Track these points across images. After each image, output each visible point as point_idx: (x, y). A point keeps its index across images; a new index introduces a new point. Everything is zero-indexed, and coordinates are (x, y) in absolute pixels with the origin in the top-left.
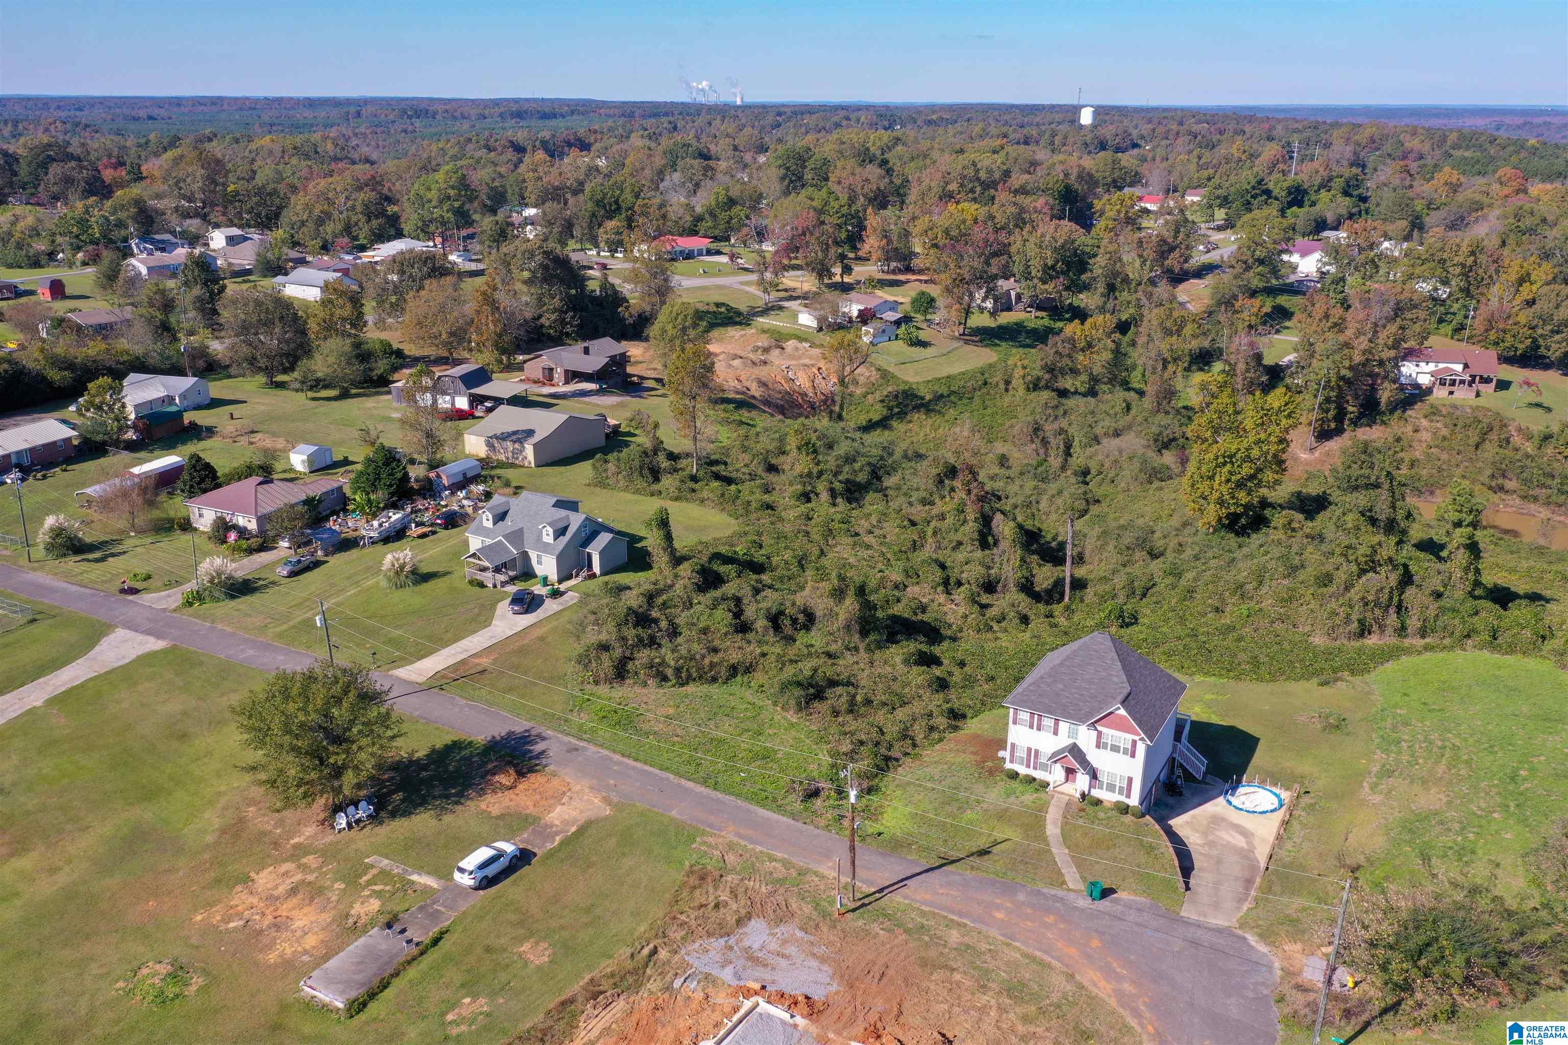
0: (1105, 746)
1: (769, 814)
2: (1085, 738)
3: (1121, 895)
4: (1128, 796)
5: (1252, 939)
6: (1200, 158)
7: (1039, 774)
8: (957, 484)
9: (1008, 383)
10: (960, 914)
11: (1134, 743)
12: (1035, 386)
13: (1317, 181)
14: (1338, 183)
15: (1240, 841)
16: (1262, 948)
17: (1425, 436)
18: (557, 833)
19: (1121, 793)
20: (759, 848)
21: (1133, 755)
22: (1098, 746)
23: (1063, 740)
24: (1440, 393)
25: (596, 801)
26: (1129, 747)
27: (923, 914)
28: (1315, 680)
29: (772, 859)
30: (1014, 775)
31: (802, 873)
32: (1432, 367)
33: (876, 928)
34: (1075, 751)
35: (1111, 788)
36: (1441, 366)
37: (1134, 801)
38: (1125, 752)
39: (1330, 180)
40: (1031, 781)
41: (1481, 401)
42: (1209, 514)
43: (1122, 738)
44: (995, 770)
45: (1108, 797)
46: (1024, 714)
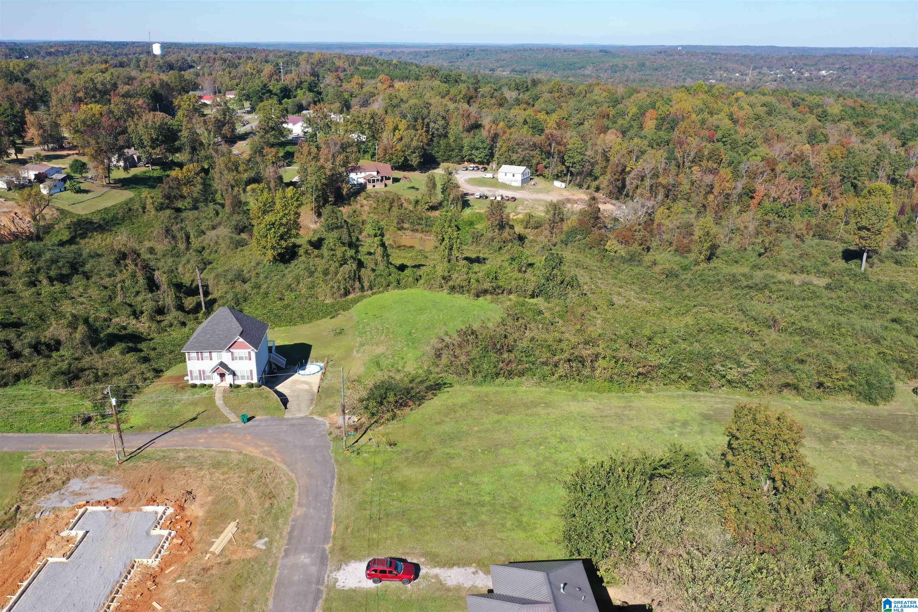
0: (236, 359)
1: (65, 435)
2: (225, 357)
3: (257, 418)
4: (252, 379)
5: (316, 417)
6: (230, 73)
7: (207, 382)
8: (128, 261)
9: (144, 208)
11: (249, 353)
12: (161, 208)
13: (295, 84)
14: (305, 85)
15: (306, 387)
16: (320, 419)
17: (366, 208)
19: (248, 379)
20: (63, 451)
21: (250, 359)
22: (233, 359)
23: (215, 362)
24: (369, 187)
26: (247, 356)
27: (163, 451)
28: (329, 317)
29: (73, 453)
30: (194, 386)
31: (92, 454)
32: (363, 174)
34: (222, 365)
35: (243, 377)
36: (367, 173)
37: (255, 381)
38: (246, 358)
39: (301, 82)
40: (204, 386)
41: (387, 189)
42: (269, 255)
43: (243, 352)
44: (185, 386)
45: (242, 382)
46: (193, 354)
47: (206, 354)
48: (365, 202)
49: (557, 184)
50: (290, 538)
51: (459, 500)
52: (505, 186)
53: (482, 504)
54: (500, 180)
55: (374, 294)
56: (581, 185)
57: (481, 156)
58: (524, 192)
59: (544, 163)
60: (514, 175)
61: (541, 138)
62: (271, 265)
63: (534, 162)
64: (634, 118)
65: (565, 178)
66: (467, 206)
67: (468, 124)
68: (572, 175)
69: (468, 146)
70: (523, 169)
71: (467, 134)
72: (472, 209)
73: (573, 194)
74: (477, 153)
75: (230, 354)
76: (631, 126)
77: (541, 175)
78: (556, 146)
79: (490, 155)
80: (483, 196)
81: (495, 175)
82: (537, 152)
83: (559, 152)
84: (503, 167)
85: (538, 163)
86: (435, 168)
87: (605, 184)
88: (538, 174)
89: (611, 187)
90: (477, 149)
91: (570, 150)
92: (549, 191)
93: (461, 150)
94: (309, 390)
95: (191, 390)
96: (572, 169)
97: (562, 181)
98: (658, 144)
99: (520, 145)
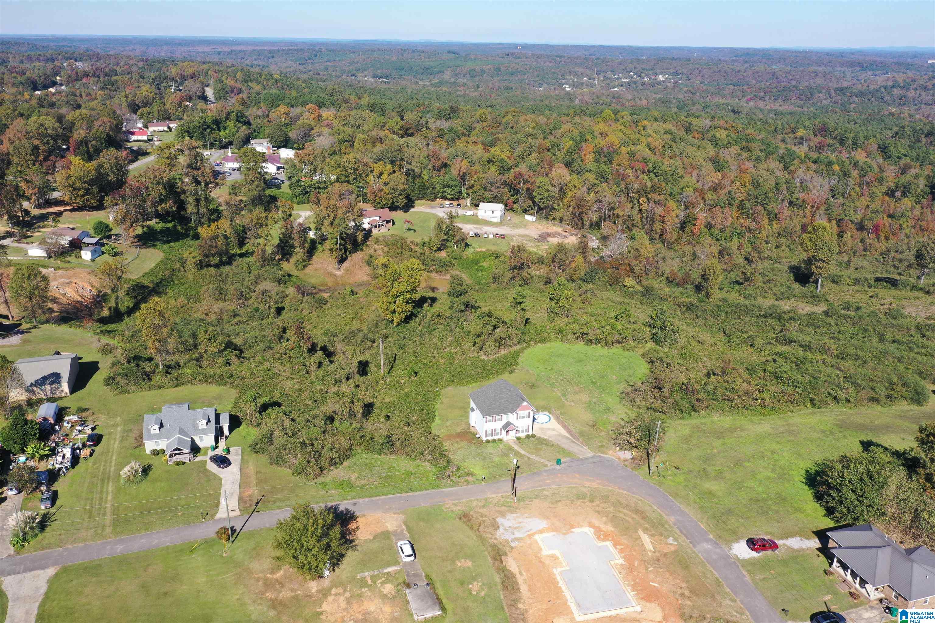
0: (520, 418)
2: (511, 418)
4: (529, 432)
5: (601, 455)
7: (496, 437)
10: (540, 486)
11: (529, 413)
12: (201, 265)
15: (555, 432)
16: (605, 456)
17: (379, 252)
18: (402, 531)
19: (525, 432)
21: (529, 417)
22: (517, 419)
23: (504, 422)
24: (375, 231)
25: (393, 515)
26: (527, 415)
27: (531, 492)
28: (507, 373)
30: (488, 441)
31: (486, 500)
32: (368, 220)
33: (527, 502)
34: (509, 423)
35: (522, 431)
36: (372, 219)
38: (526, 417)
40: (494, 441)
41: (391, 232)
42: (397, 318)
43: (526, 413)
44: (480, 442)
45: (522, 435)
46: (490, 418)
47: (498, 417)
48: (376, 246)
49: (528, 217)
50: (685, 536)
51: (751, 499)
52: (486, 223)
53: (765, 500)
54: (480, 217)
55: (524, 349)
56: (546, 218)
57: (453, 193)
58: (505, 227)
59: (514, 199)
60: (493, 212)
61: (509, 176)
62: (397, 326)
63: (505, 198)
64: (571, 150)
65: (532, 212)
66: (467, 245)
67: (438, 164)
68: (540, 209)
69: (441, 184)
70: (501, 207)
71: (438, 173)
72: (474, 248)
73: (547, 228)
74: (449, 190)
75: (515, 415)
76: (573, 159)
77: (510, 209)
78: (524, 183)
79: (460, 192)
80: (477, 235)
81: (475, 211)
82: (506, 190)
83: (528, 189)
84: (482, 205)
85: (508, 199)
86: (413, 207)
87: (568, 216)
88: (508, 208)
89: (576, 219)
90: (449, 187)
91: (539, 187)
92: (525, 225)
93: (434, 188)
94: (560, 435)
95: (488, 445)
96: (540, 204)
97: (531, 215)
98: (603, 177)
99: (492, 184)
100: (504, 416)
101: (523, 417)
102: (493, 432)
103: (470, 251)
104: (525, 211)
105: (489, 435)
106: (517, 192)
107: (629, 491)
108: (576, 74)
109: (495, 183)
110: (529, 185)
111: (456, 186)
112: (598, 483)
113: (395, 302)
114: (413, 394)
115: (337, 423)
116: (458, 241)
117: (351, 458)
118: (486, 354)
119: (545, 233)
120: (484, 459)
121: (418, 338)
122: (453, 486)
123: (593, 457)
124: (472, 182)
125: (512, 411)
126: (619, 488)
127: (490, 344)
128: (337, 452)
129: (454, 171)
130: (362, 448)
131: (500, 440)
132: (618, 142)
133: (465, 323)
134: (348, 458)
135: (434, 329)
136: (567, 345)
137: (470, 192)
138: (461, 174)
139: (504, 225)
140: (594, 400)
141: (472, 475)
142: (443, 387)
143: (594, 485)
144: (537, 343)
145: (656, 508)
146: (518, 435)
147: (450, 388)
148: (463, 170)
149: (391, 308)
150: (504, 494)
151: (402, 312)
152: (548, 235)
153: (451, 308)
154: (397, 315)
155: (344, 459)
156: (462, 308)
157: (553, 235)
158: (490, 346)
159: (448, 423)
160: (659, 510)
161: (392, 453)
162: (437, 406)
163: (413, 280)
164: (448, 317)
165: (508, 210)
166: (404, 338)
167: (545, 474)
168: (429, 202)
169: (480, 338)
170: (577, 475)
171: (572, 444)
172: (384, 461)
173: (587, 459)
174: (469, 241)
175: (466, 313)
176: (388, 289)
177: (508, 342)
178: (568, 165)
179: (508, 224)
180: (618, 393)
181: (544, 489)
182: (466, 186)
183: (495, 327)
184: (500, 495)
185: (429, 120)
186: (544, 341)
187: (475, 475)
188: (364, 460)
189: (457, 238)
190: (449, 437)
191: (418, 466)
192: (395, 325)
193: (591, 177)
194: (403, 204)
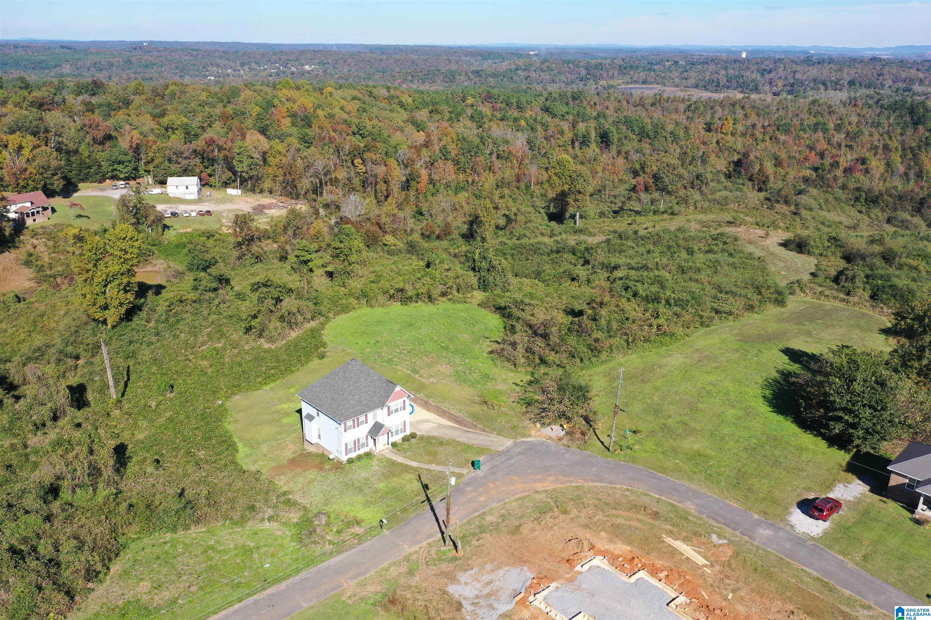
0: (392, 413)
2: (381, 415)
4: (405, 431)
7: (362, 451)
10: (474, 512)
11: (404, 401)
19: (401, 432)
20: (371, 573)
21: (405, 409)
22: (389, 415)
23: (370, 424)
24: (29, 222)
26: (402, 406)
28: (315, 359)
29: (385, 570)
32: (14, 208)
33: (475, 543)
34: (377, 425)
35: (397, 433)
36: (18, 206)
38: (401, 410)
41: (53, 222)
42: (112, 316)
43: (398, 403)
44: (338, 465)
45: (397, 438)
46: (350, 423)
47: (362, 418)
48: (35, 241)
49: (231, 191)
52: (181, 201)
54: (171, 195)
55: (323, 325)
56: (253, 190)
57: (126, 170)
58: (207, 204)
59: (209, 171)
60: (187, 188)
61: (199, 144)
62: (114, 327)
63: (198, 170)
64: (261, 117)
65: (233, 185)
66: (165, 227)
67: (100, 135)
68: (243, 181)
69: (107, 160)
70: (194, 181)
71: (100, 148)
72: (175, 230)
73: (258, 200)
74: (120, 167)
75: (386, 409)
76: (267, 125)
77: (207, 184)
78: (219, 151)
79: (136, 169)
80: (174, 214)
81: (163, 190)
82: (198, 160)
83: (226, 158)
84: (170, 180)
85: (201, 172)
86: (76, 190)
87: (277, 187)
88: (204, 184)
89: (289, 188)
90: (119, 163)
91: (239, 154)
92: (231, 199)
93: (100, 166)
94: (440, 426)
95: (353, 466)
96: (244, 174)
97: (233, 188)
98: (307, 142)
99: (179, 154)
100: (370, 415)
101: (396, 411)
102: (357, 443)
103: (170, 235)
104: (226, 185)
105: (351, 451)
106: (213, 161)
107: (601, 482)
108: (218, 66)
109: (182, 153)
110: (226, 153)
111: (130, 161)
112: (552, 482)
113: (104, 293)
114: (182, 417)
115: (66, 495)
116: (153, 221)
117: (122, 554)
118: (271, 340)
119: (259, 205)
120: (360, 490)
121: (154, 339)
122: (339, 552)
123: (516, 445)
124: (151, 154)
125: (382, 405)
126: (586, 480)
127: (274, 324)
128: (93, 550)
129: (124, 144)
130: (135, 528)
131: (368, 455)
132: (311, 105)
133: (221, 306)
134: (117, 555)
135: (178, 321)
136: (378, 310)
137: (151, 167)
138: (134, 146)
139: (204, 202)
140: (460, 369)
141: (358, 522)
142: (227, 397)
143: (549, 484)
144: (337, 314)
145: (657, 496)
146: (392, 440)
147: (237, 397)
148: (135, 142)
149: (101, 301)
150: (430, 540)
151: (121, 304)
152: (264, 207)
153: (195, 288)
154: (112, 310)
155: (110, 560)
156: (214, 285)
157: (270, 207)
158: (276, 329)
159: (264, 448)
160: (664, 498)
161: (197, 522)
162: (230, 427)
163: (128, 256)
164: (195, 302)
165: (204, 185)
166: (131, 342)
167: (469, 489)
168: (96, 184)
169: (257, 320)
170: (516, 478)
171: (469, 435)
172: (187, 541)
173: (509, 450)
174: (167, 222)
175: (220, 291)
176: (91, 273)
177: (300, 318)
178: (263, 131)
179: (210, 200)
180: (485, 354)
181: (484, 513)
182: (143, 161)
183: (278, 300)
184: (425, 544)
185: (66, 97)
186: (346, 309)
187: (363, 521)
188: (148, 550)
189: (152, 218)
190: (280, 469)
191: (256, 533)
192: (109, 326)
193: (294, 141)
194: (61, 186)
